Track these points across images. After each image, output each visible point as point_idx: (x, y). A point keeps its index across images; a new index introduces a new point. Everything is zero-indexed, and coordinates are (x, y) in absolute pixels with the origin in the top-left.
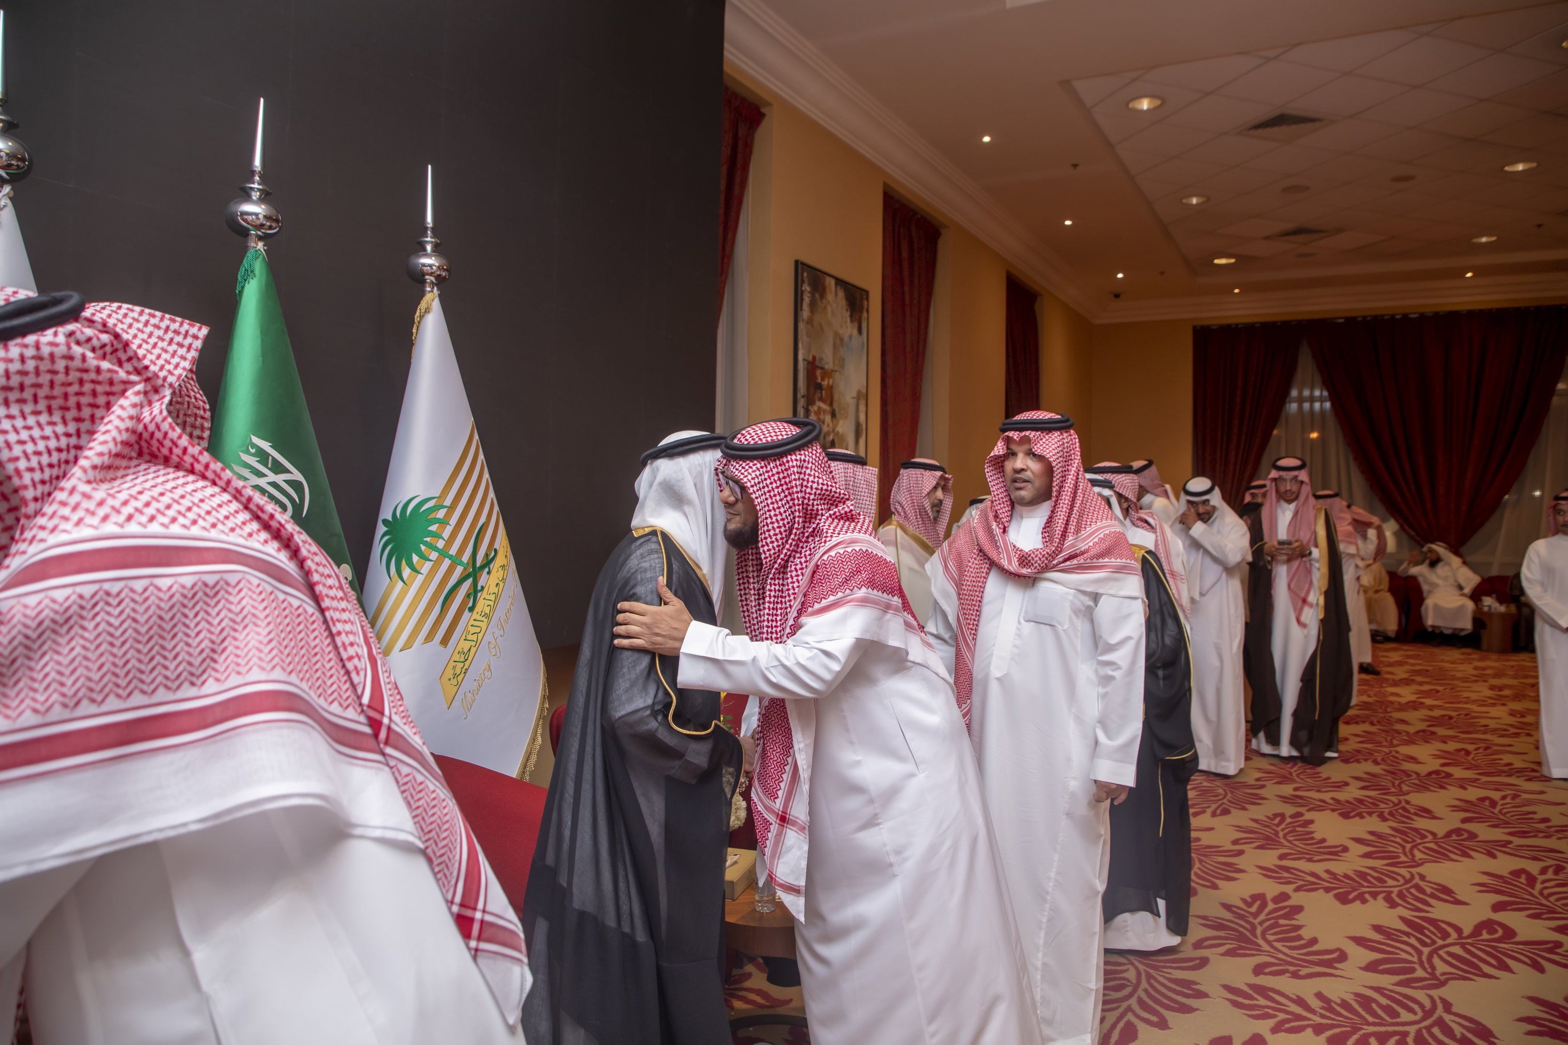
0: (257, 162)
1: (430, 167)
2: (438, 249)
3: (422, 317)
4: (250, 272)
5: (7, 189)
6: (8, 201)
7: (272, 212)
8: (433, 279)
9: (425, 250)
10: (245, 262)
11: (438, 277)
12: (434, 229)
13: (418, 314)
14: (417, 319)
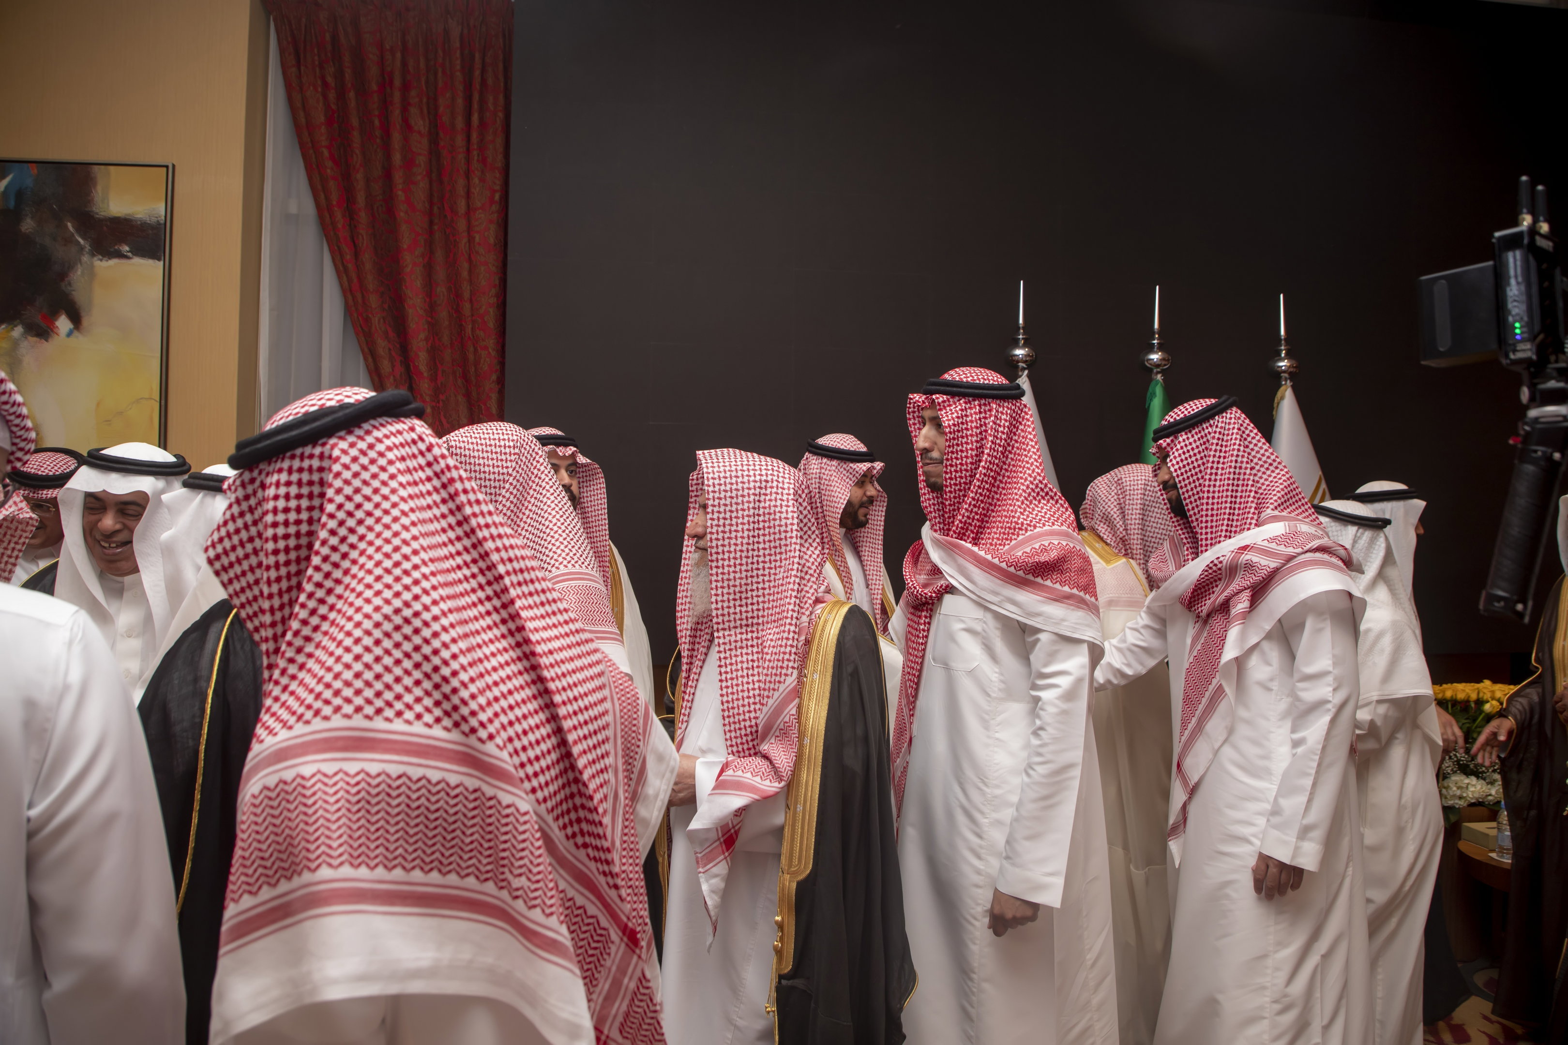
0: (1156, 326)
1: (1282, 296)
2: (1289, 355)
3: (1278, 404)
4: (1154, 394)
5: (1026, 372)
6: (1027, 379)
7: (1166, 356)
8: (1286, 375)
9: (1280, 355)
10: (1150, 390)
11: (1290, 373)
12: (1285, 339)
13: (1276, 401)
14: (1275, 405)
